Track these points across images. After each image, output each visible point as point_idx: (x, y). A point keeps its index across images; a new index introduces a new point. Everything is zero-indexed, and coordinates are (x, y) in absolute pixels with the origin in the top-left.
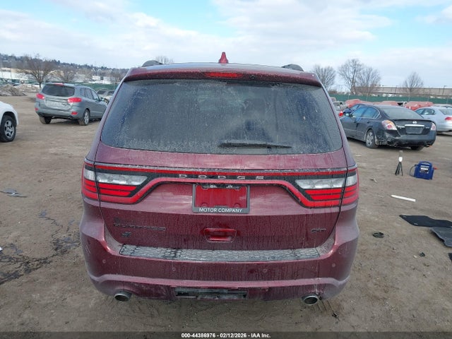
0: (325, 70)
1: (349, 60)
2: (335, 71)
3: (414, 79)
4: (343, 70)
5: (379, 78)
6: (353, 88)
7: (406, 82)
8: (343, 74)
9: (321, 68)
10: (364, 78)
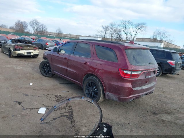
0: (23, 23)
1: (33, 20)
2: (27, 24)
3: (59, 30)
4: (31, 24)
5: (47, 29)
6: (36, 31)
7: (57, 31)
8: (31, 25)
9: (21, 21)
10: (41, 28)
